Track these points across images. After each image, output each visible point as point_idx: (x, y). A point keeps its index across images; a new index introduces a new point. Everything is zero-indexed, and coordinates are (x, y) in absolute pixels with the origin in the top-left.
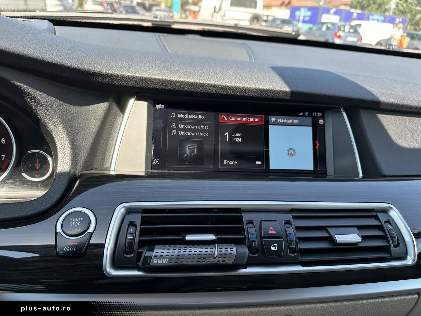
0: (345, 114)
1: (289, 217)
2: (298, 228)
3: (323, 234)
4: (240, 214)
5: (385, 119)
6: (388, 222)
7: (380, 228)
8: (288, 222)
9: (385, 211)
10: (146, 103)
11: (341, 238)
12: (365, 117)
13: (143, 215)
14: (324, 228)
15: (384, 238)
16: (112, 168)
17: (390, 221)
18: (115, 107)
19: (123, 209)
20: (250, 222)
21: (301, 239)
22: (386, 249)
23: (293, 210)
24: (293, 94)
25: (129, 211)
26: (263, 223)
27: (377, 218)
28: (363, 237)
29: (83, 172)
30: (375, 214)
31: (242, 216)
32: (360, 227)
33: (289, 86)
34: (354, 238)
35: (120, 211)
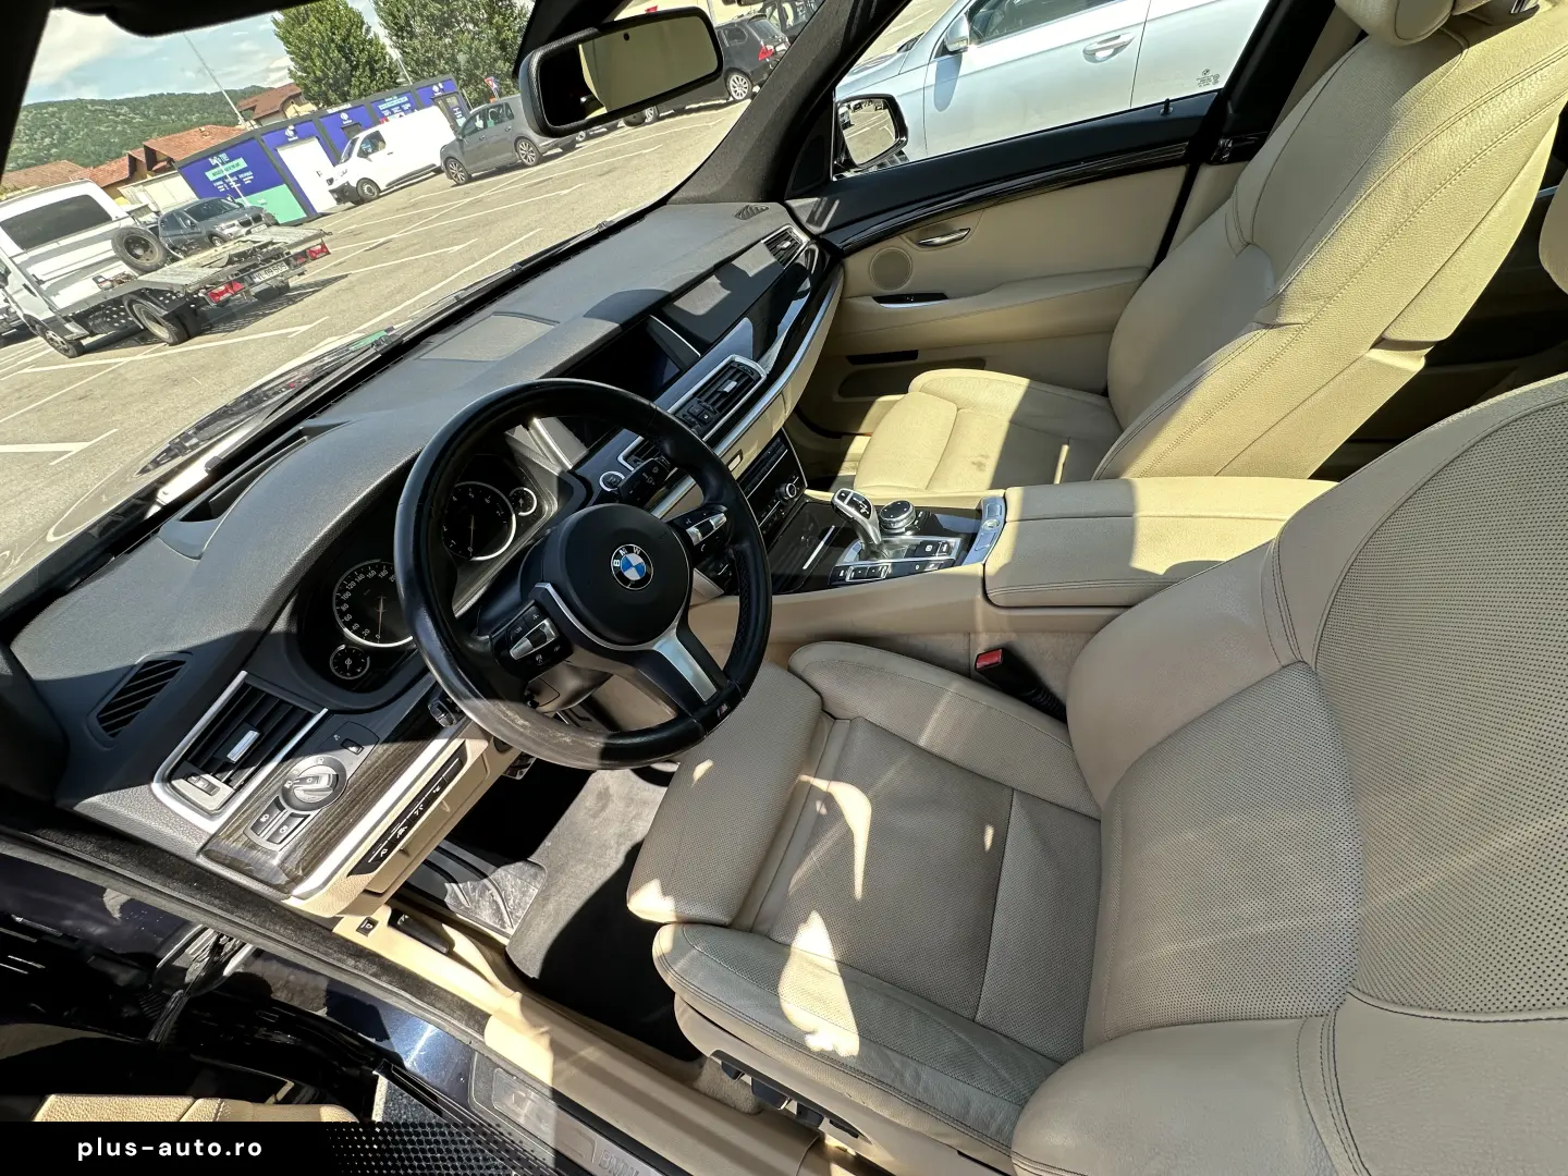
0: (657, 318)
2: (706, 401)
3: (718, 395)
5: (679, 303)
7: (738, 371)
9: (732, 361)
11: (727, 389)
12: (667, 311)
14: (716, 392)
15: (744, 375)
17: (740, 364)
21: (713, 404)
22: (750, 380)
23: (695, 394)
24: (622, 325)
27: (732, 368)
28: (737, 381)
30: (728, 366)
32: (731, 378)
33: (611, 320)
34: (733, 384)
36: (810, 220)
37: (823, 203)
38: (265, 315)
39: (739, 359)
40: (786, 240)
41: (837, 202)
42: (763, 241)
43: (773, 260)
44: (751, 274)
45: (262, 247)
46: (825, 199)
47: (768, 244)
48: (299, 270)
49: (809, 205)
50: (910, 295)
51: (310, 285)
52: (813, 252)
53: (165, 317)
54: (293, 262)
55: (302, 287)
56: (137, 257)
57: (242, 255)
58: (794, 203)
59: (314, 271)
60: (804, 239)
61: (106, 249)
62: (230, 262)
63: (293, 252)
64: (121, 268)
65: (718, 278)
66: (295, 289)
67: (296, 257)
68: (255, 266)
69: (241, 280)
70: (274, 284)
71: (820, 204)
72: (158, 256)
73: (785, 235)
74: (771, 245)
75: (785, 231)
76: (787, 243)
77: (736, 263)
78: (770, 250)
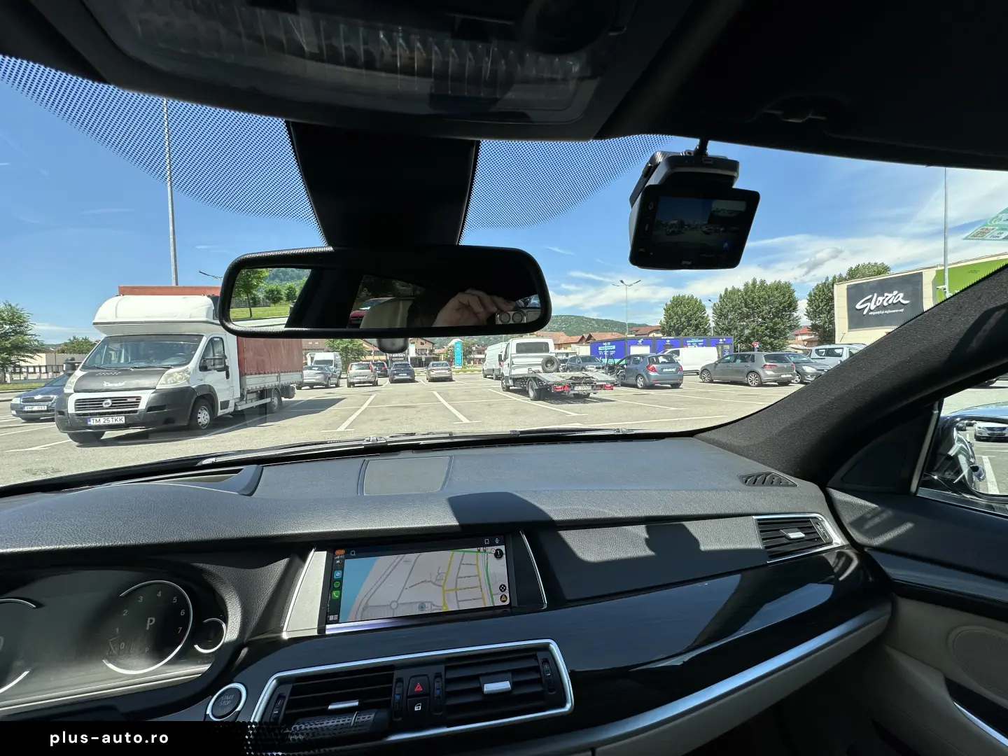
0: (524, 537)
1: (441, 668)
2: (449, 681)
3: (476, 685)
4: (392, 672)
6: (546, 661)
7: (536, 670)
8: (438, 675)
9: (546, 649)
10: (326, 552)
11: (489, 688)
13: (295, 684)
14: (476, 678)
15: (537, 681)
16: (285, 629)
17: (548, 661)
18: (297, 560)
19: (275, 681)
20: (400, 680)
21: (449, 694)
23: (448, 659)
25: (281, 681)
26: (412, 679)
27: (535, 657)
28: (514, 684)
29: (250, 640)
30: (534, 653)
31: (393, 674)
32: (515, 672)
34: (505, 685)
35: (271, 683)
36: (858, 523)
37: (884, 516)
38: (569, 403)
40: (801, 529)
41: (909, 525)
42: (754, 517)
43: (757, 544)
44: (703, 548)
45: (587, 378)
46: (889, 513)
47: (761, 523)
48: (595, 391)
49: (861, 507)
51: (597, 399)
52: (849, 561)
53: (536, 390)
54: (595, 387)
55: (594, 398)
56: (547, 366)
57: (577, 378)
58: (838, 495)
59: (601, 394)
60: (838, 540)
61: (540, 360)
62: (571, 379)
63: (597, 383)
64: (540, 368)
65: (648, 531)
66: (591, 398)
67: (597, 386)
68: (579, 383)
69: (569, 387)
70: (581, 393)
71: (875, 514)
72: (552, 369)
73: (804, 524)
74: (768, 527)
75: (807, 520)
76: (800, 535)
77: (690, 526)
78: (761, 532)
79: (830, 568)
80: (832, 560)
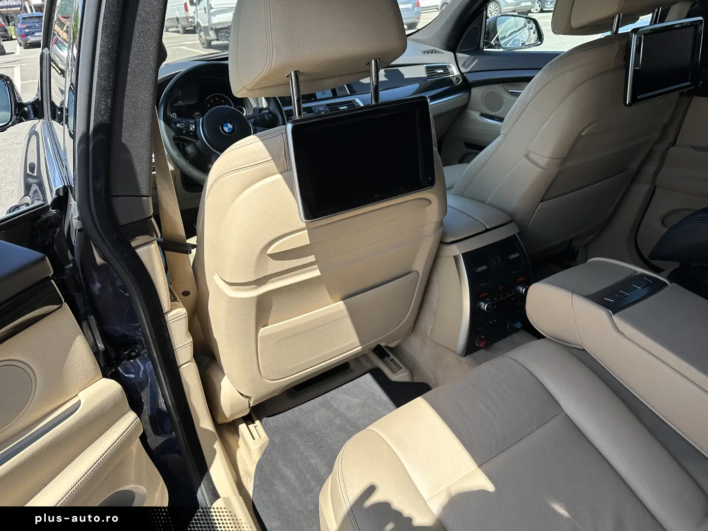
3: (336, 109)
8: (325, 108)
9: (354, 100)
14: (336, 107)
17: (356, 102)
20: (315, 109)
21: (330, 111)
23: (326, 105)
27: (352, 102)
31: (312, 108)
32: (347, 106)
36: (463, 64)
37: (471, 58)
39: (357, 100)
40: (443, 69)
41: (477, 60)
42: (425, 65)
43: (424, 75)
44: (405, 77)
46: (472, 57)
47: (427, 68)
49: (465, 58)
50: (497, 117)
52: (459, 80)
58: (459, 55)
60: (456, 72)
71: (469, 59)
73: (445, 68)
74: (430, 69)
75: (446, 66)
76: (442, 71)
77: (401, 69)
78: (427, 71)
79: (453, 83)
80: (454, 80)
